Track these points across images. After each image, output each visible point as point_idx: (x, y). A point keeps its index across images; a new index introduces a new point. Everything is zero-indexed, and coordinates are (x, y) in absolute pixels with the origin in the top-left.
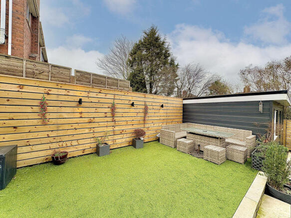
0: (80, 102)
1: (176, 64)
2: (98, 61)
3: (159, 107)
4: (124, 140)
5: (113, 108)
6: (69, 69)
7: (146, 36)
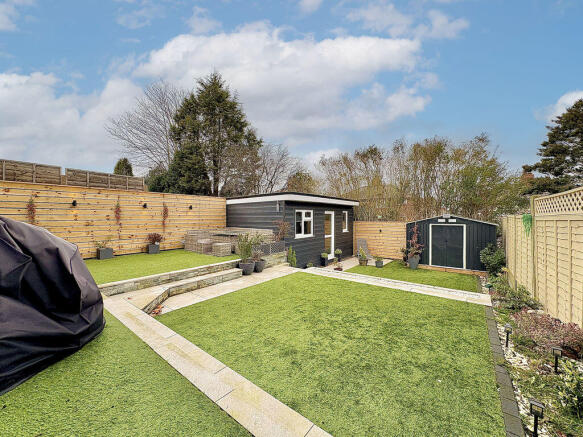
0: (74, 204)
1: (258, 139)
2: (110, 125)
3: (185, 209)
4: (134, 246)
5: (118, 210)
6: (59, 168)
7: (202, 88)
